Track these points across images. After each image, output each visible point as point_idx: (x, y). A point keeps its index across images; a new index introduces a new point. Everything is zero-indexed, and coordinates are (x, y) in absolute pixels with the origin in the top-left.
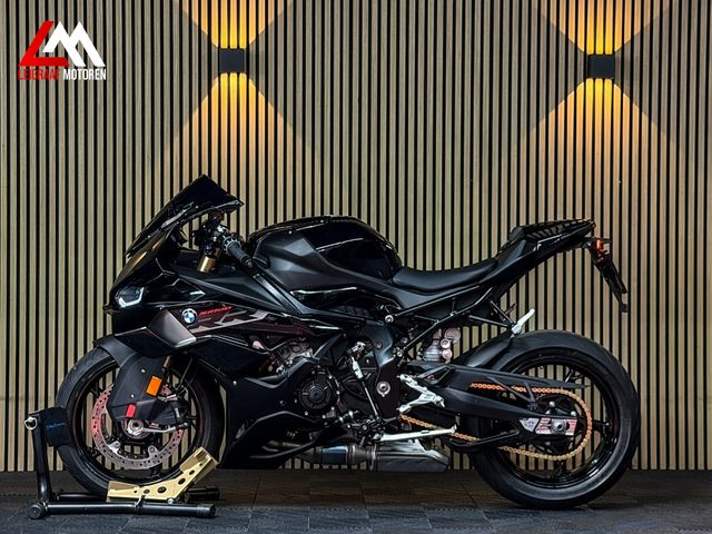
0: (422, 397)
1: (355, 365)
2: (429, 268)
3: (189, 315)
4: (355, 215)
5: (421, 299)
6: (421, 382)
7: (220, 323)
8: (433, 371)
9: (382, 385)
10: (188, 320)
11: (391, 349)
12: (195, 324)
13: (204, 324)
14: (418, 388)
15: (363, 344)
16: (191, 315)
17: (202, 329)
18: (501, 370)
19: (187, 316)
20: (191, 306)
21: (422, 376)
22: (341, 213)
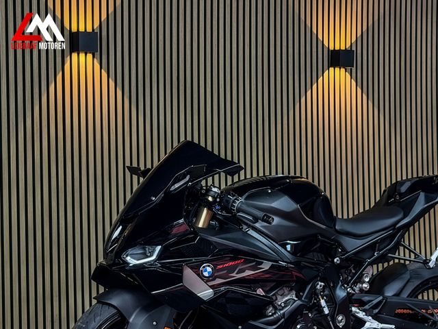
0: (367, 325)
1: (323, 302)
2: (345, 217)
3: (208, 270)
4: (298, 174)
5: (359, 244)
6: (367, 312)
7: (234, 274)
8: (375, 302)
9: (340, 318)
10: (206, 274)
11: (341, 287)
12: (213, 277)
13: (220, 277)
14: (366, 318)
15: (323, 284)
16: (209, 269)
17: (219, 281)
18: (408, 297)
19: (206, 271)
20: (208, 261)
21: (367, 307)
22: (289, 174)
